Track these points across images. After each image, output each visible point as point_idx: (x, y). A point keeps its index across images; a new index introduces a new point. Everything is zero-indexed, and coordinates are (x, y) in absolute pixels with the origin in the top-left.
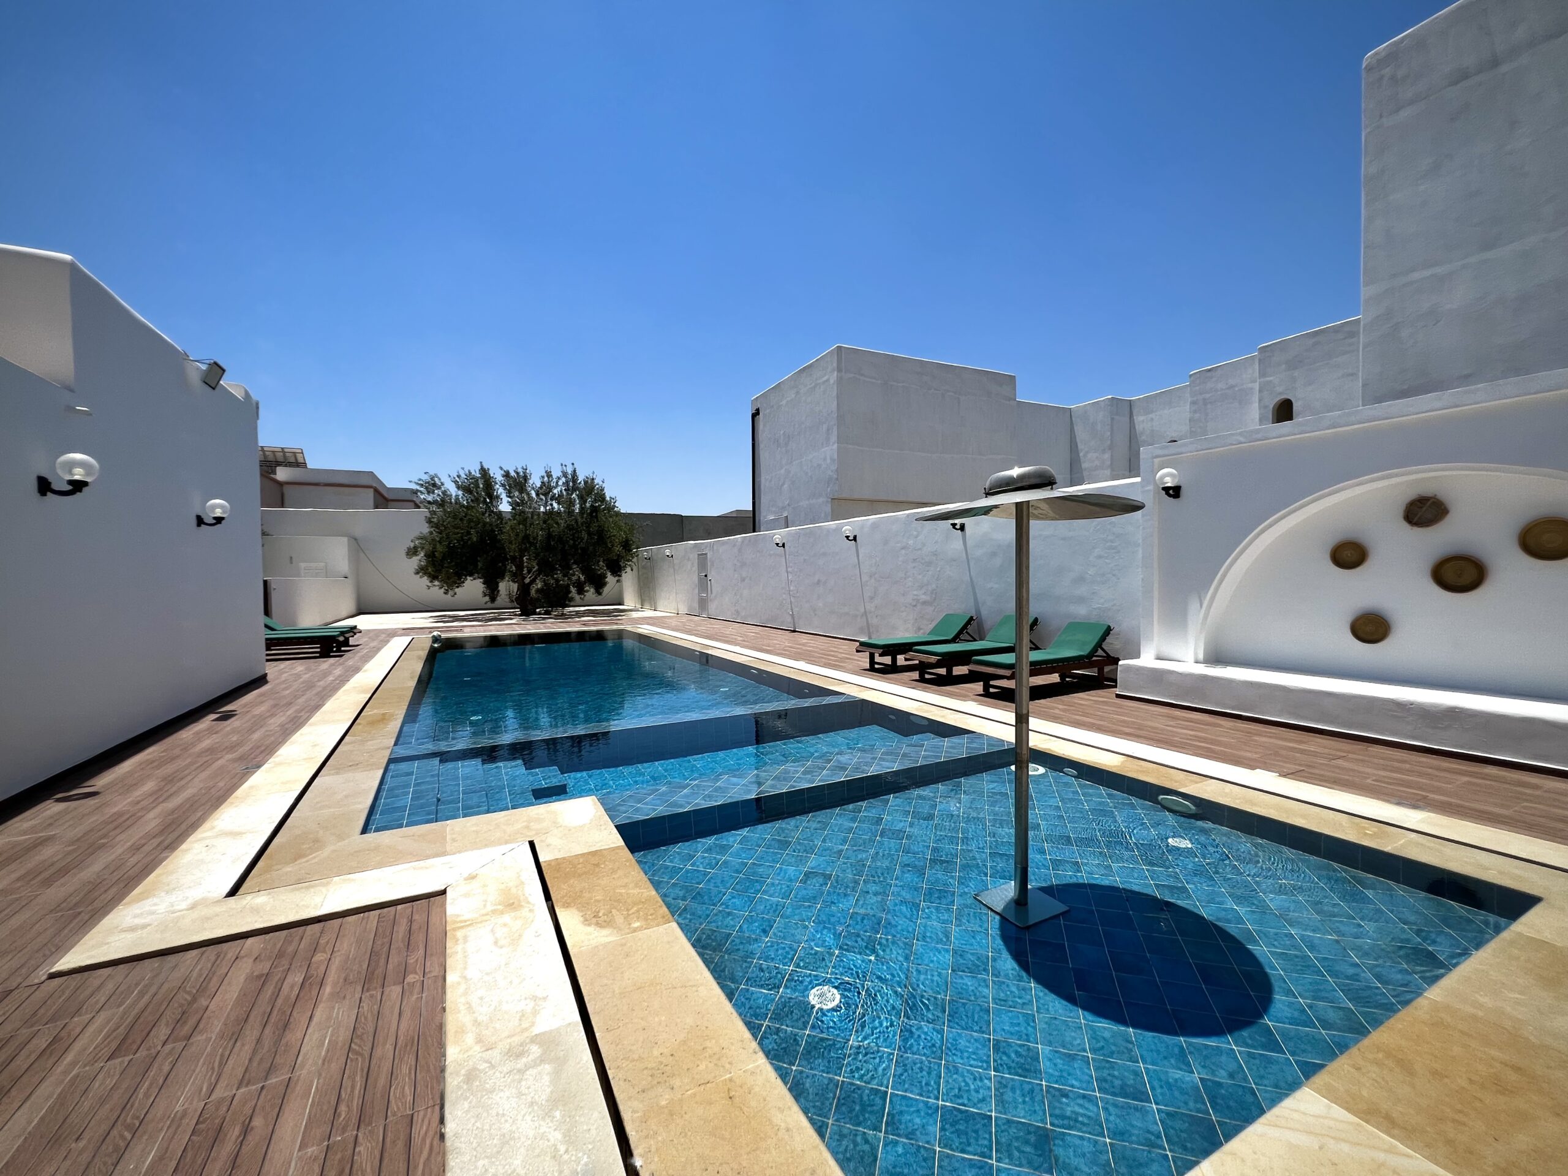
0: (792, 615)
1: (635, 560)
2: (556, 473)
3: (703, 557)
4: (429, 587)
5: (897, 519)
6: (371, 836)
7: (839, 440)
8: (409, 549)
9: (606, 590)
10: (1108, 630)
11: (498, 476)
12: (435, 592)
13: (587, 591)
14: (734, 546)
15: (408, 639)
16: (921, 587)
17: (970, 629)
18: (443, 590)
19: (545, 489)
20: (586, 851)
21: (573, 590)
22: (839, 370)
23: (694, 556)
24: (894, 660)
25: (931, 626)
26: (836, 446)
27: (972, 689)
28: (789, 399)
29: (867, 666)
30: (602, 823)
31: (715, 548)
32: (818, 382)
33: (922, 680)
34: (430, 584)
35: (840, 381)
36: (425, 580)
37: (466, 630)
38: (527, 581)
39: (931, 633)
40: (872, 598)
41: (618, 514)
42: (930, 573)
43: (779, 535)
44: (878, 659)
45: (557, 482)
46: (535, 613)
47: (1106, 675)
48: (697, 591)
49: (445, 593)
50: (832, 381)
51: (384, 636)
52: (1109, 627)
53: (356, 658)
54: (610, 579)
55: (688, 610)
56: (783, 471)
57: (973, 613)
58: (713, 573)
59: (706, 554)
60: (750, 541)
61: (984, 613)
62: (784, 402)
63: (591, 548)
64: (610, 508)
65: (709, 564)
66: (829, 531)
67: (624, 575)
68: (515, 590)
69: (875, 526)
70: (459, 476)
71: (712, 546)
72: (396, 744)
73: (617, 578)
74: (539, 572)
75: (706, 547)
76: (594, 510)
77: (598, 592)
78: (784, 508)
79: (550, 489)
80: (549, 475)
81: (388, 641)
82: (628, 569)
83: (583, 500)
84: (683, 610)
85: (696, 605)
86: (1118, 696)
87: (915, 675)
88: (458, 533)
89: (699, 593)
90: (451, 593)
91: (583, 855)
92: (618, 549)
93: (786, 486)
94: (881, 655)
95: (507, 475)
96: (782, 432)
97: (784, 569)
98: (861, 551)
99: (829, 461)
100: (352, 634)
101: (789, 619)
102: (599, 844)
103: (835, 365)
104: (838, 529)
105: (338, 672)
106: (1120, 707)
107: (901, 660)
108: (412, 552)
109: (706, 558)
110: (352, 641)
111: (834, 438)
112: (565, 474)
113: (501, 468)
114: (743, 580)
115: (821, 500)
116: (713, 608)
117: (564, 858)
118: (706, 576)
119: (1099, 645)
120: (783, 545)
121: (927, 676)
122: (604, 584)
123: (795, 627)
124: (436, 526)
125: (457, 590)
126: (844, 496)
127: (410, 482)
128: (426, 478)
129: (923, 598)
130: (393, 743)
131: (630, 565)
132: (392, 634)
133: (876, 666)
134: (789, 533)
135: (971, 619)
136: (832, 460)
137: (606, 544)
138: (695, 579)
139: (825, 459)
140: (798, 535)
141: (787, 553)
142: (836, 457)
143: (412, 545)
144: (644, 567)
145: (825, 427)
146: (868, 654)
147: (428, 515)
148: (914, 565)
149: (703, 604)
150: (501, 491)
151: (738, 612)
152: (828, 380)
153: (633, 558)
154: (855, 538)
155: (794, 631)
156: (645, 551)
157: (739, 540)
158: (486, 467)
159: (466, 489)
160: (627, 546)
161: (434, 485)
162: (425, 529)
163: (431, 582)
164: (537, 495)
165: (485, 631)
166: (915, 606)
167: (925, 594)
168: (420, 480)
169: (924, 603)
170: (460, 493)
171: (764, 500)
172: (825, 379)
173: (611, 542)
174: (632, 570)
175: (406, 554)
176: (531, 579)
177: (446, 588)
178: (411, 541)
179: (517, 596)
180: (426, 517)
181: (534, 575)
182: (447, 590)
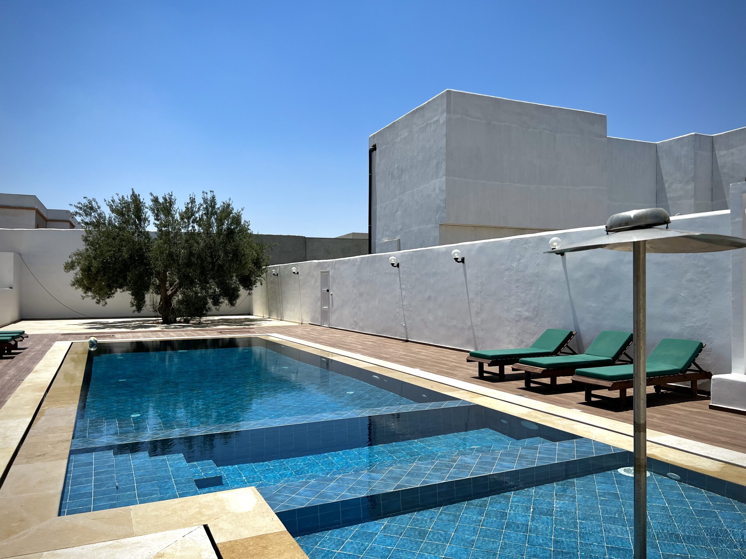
0: (405, 327)
1: (264, 275)
2: (199, 200)
3: (325, 276)
4: (83, 298)
5: (501, 244)
6: (66, 518)
7: (448, 173)
8: (67, 264)
9: (239, 302)
10: (700, 348)
11: (148, 202)
12: (89, 299)
13: (222, 303)
14: (354, 265)
15: (68, 344)
16: (524, 304)
17: (570, 343)
18: (95, 300)
19: (188, 214)
20: (254, 535)
21: (210, 301)
22: (448, 111)
23: (317, 274)
24: (502, 370)
25: (534, 339)
26: (444, 178)
27: (574, 397)
28: (403, 137)
29: (477, 374)
30: (264, 510)
31: (337, 266)
32: (430, 122)
33: (528, 388)
34: (84, 295)
35: (449, 121)
36: (80, 291)
37: (117, 336)
38: (169, 293)
39: (534, 346)
40: (478, 314)
41: (251, 235)
42: (533, 292)
43: (393, 256)
44: (486, 368)
45: (199, 208)
46: (175, 322)
47: (698, 388)
48: (319, 304)
49: (98, 302)
50: (441, 121)
51: (46, 340)
52: (701, 344)
53: (26, 360)
54: (243, 292)
55: (312, 320)
56: (396, 200)
57: (572, 329)
58: (334, 288)
59: (328, 272)
60: (368, 261)
61: (583, 328)
62: (399, 139)
63: (227, 265)
64: (244, 230)
65: (331, 280)
66: (438, 253)
67: (254, 288)
68: (159, 301)
69: (481, 249)
70: (113, 201)
71: (333, 265)
72: (73, 438)
73: (248, 291)
74: (180, 285)
75: (329, 266)
76: (230, 233)
77: (232, 304)
78: (397, 233)
79: (193, 214)
80: (193, 201)
81: (51, 345)
82: (258, 284)
83: (220, 222)
84: (307, 320)
85: (318, 316)
86: (711, 407)
87: (522, 383)
88: (111, 251)
89: (322, 305)
90: (102, 302)
91: (252, 538)
92: (251, 265)
93: (398, 213)
94: (490, 365)
95: (155, 200)
96: (396, 166)
97: (398, 287)
98: (468, 272)
99: (437, 191)
100: (21, 338)
101: (403, 330)
102: (265, 530)
103: (445, 107)
104: (448, 252)
105: (12, 372)
106: (714, 417)
107: (508, 369)
108: (70, 267)
109: (328, 275)
110: (20, 345)
111: (443, 171)
112: (205, 200)
113: (151, 194)
114: (361, 295)
115: (430, 226)
116: (333, 319)
117: (236, 541)
118: (328, 291)
119: (692, 360)
120: (398, 265)
121: (532, 385)
122: (238, 296)
123: (407, 337)
124: (92, 244)
125: (107, 300)
126: (451, 222)
127: (71, 205)
128: (85, 202)
129: (526, 314)
130: (71, 437)
131: (260, 280)
132: (53, 338)
133: (485, 375)
134: (403, 255)
135: (571, 334)
136: (441, 190)
137: (241, 261)
138: (319, 294)
139: (434, 190)
140: (411, 256)
141: (401, 273)
142: (444, 188)
143: (70, 260)
144: (272, 283)
145: (435, 162)
146: (477, 363)
147: (85, 234)
148: (518, 284)
149: (325, 315)
150: (150, 215)
151: (356, 323)
152: (438, 121)
153: (262, 273)
154: (463, 260)
155: (407, 341)
156: (274, 268)
157: (359, 260)
158: (137, 193)
159: (118, 212)
160: (258, 263)
161: (92, 208)
162: (82, 246)
163: (85, 293)
164: (182, 219)
165: (134, 337)
166: (518, 321)
167: (526, 311)
168: (80, 203)
169: (527, 318)
170: (113, 215)
171: (379, 225)
172: (435, 119)
173: (244, 260)
174: (261, 284)
175: (64, 268)
176: (173, 291)
177: (98, 298)
178: (69, 257)
179: (160, 306)
180: (83, 236)
181: (175, 288)
182: (98, 300)
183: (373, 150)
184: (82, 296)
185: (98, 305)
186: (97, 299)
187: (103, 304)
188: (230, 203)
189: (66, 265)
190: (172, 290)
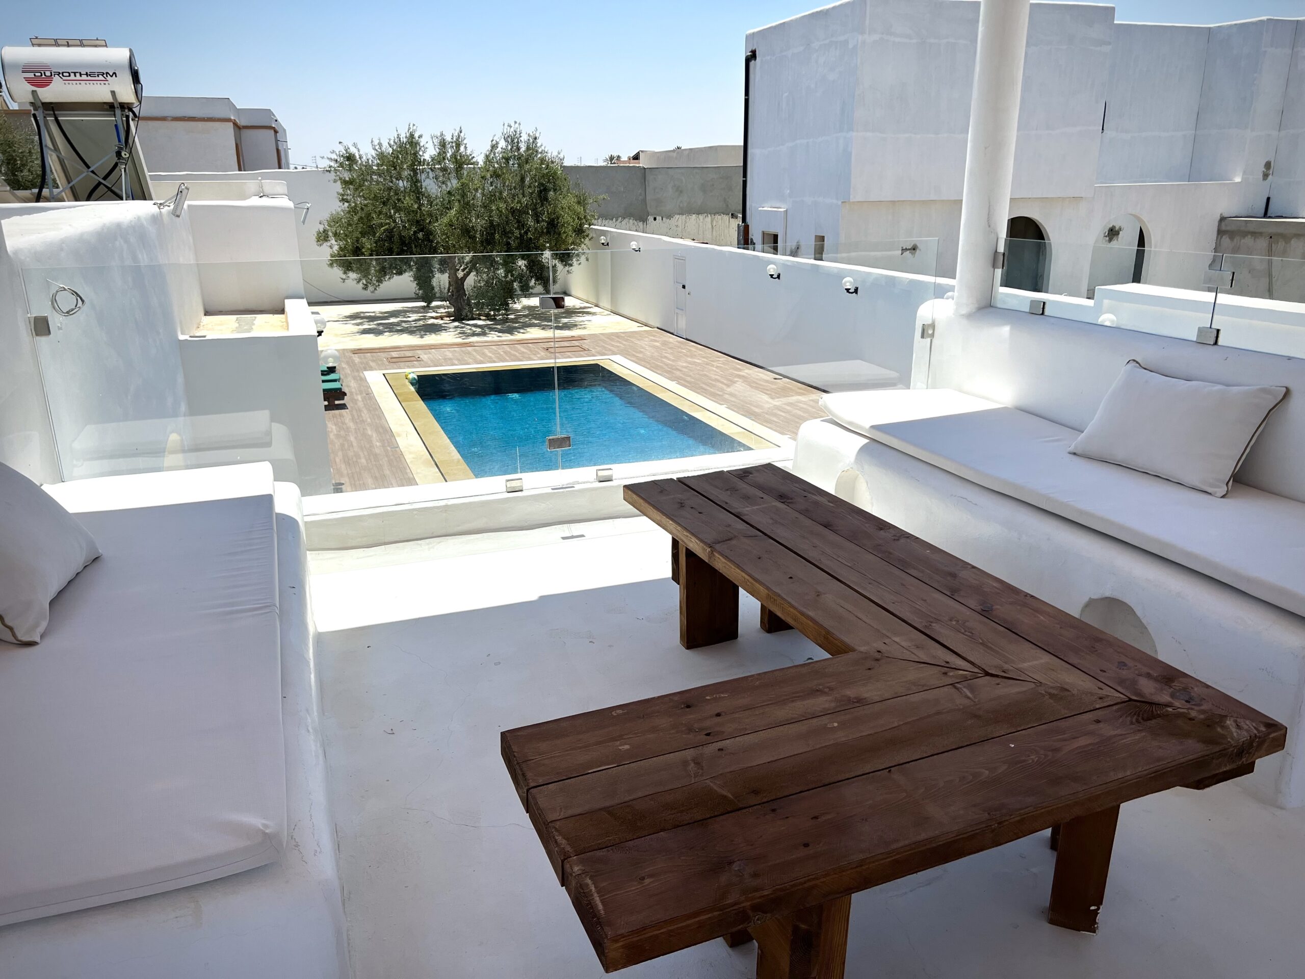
1: (586, 241)
3: (679, 263)
4: (344, 280)
8: (319, 233)
12: (352, 282)
15: (380, 376)
18: (361, 285)
22: (862, 30)
23: (668, 257)
28: (795, 50)
32: (835, 39)
34: (344, 276)
35: (861, 46)
36: (338, 272)
38: (460, 274)
43: (771, 262)
49: (365, 288)
50: (851, 44)
55: (662, 318)
58: (692, 284)
59: (683, 259)
62: (789, 53)
65: (687, 272)
68: (447, 285)
73: (567, 268)
75: (684, 250)
84: (654, 322)
90: (371, 288)
96: (784, 93)
98: (861, 307)
103: (857, 22)
108: (323, 237)
109: (684, 264)
115: (829, 200)
118: (683, 285)
120: (779, 279)
126: (858, 199)
128: (341, 149)
132: (350, 362)
134: (784, 264)
138: (671, 288)
139: (836, 148)
141: (782, 288)
143: (321, 229)
145: (839, 104)
152: (846, 42)
154: (856, 291)
156: (602, 233)
160: (579, 228)
162: (338, 207)
163: (345, 273)
171: (759, 182)
173: (565, 232)
174: (587, 260)
175: (316, 240)
176: (465, 272)
177: (365, 282)
178: (320, 223)
179: (450, 294)
180: (338, 193)
181: (468, 267)
182: (366, 285)
183: (751, 57)
184: (342, 279)
185: (366, 291)
186: (363, 284)
187: (372, 290)
188: (537, 135)
189: (318, 235)
190: (463, 270)
